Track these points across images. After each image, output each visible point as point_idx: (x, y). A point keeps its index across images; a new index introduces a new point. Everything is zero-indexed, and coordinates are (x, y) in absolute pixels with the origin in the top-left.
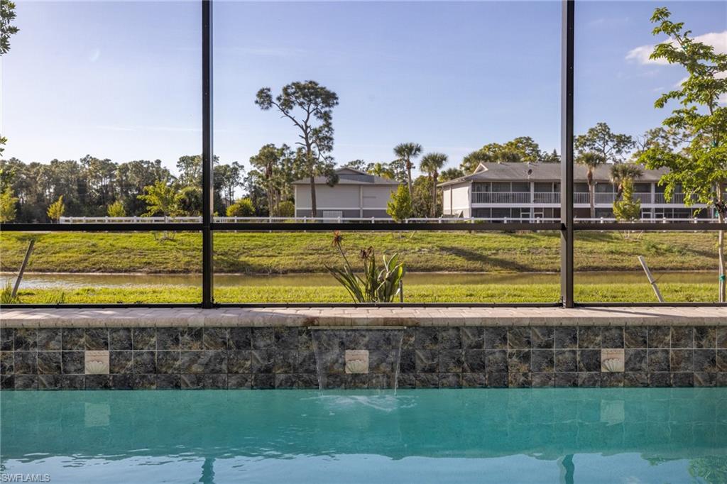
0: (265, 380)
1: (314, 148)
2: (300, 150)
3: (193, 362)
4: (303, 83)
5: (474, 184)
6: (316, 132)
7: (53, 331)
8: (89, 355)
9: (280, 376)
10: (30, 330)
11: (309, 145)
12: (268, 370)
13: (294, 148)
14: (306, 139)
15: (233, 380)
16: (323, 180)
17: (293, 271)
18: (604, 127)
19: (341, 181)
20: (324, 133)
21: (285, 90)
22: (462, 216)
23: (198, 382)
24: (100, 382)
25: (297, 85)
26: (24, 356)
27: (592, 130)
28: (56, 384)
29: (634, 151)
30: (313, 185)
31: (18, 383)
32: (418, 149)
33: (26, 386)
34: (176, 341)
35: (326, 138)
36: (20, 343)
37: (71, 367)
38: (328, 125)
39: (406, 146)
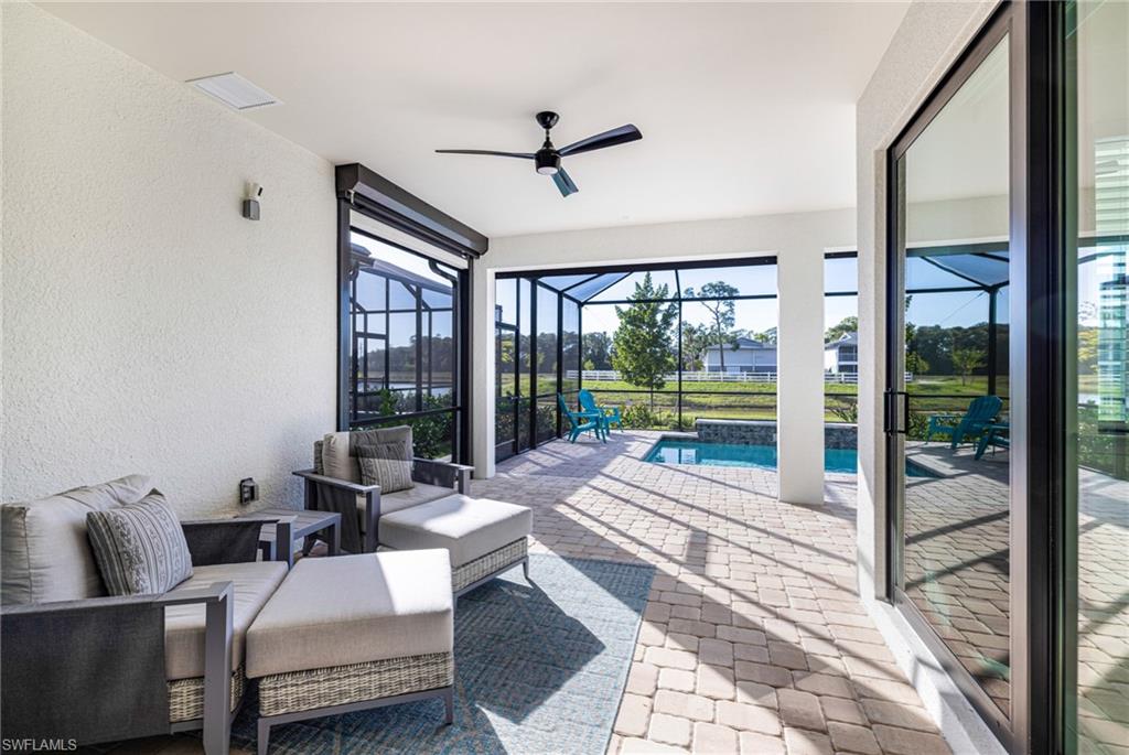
1: (722, 326)
2: (712, 327)
4: (714, 283)
5: (840, 348)
6: (723, 315)
7: (762, 427)
9: (842, 445)
10: (755, 427)
11: (719, 324)
12: (838, 443)
13: (708, 325)
14: (717, 319)
16: (730, 346)
17: (721, 406)
19: (742, 347)
20: (729, 315)
21: (703, 288)
22: (830, 371)
25: (710, 285)
28: (763, 444)
30: (722, 350)
31: (751, 443)
35: (729, 318)
36: (751, 431)
38: (732, 310)
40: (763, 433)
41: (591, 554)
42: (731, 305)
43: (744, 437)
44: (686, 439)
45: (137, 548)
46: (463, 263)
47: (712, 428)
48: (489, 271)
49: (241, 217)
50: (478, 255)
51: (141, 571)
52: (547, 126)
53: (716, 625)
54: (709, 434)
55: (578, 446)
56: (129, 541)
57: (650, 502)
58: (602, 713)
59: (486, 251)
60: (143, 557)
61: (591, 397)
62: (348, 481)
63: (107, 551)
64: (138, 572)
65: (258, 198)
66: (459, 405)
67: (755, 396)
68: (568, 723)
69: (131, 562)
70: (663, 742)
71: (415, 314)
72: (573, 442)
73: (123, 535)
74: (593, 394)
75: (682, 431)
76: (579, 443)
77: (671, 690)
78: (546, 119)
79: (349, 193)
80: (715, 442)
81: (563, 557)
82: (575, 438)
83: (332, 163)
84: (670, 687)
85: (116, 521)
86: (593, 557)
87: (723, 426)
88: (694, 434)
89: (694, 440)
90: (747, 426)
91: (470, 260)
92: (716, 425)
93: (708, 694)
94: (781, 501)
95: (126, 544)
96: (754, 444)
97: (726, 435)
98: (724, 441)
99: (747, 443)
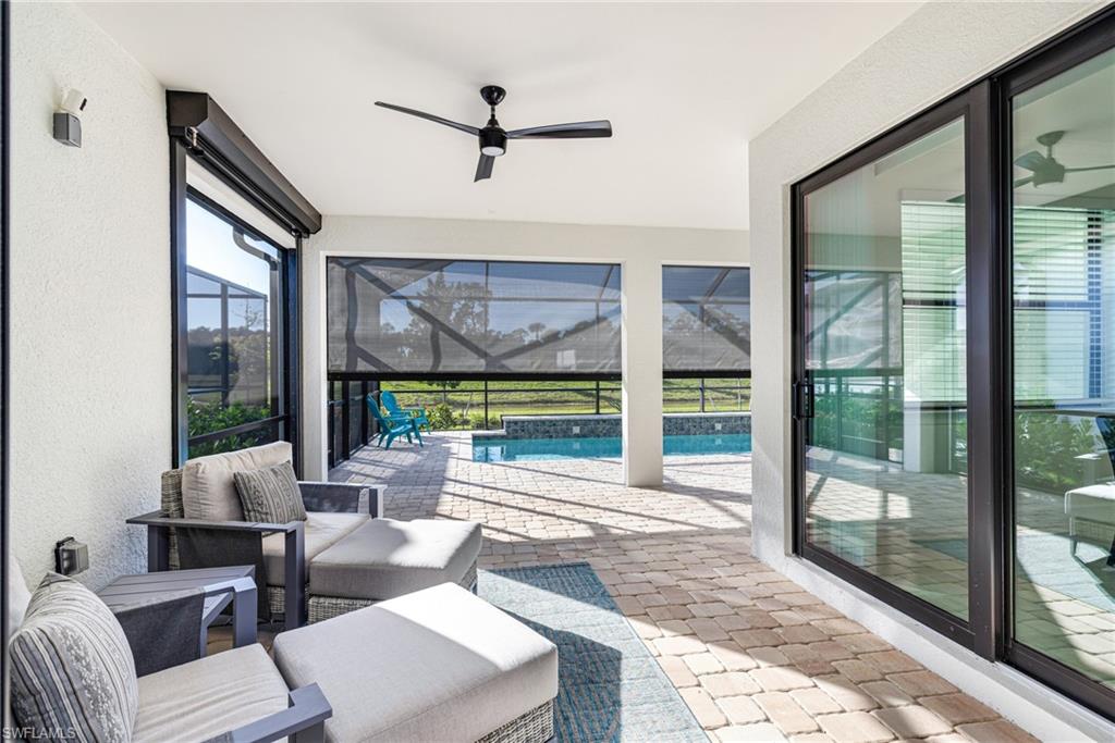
7: (563, 421)
8: (574, 428)
10: (556, 421)
24: (577, 436)
26: (555, 429)
28: (564, 437)
31: (554, 436)
32: (544, 327)
34: (594, 424)
37: (569, 432)
38: (486, 311)
40: (564, 426)
41: (516, 562)
42: (486, 306)
43: (548, 432)
44: (495, 437)
45: (100, 674)
46: (288, 241)
47: (520, 424)
48: (321, 253)
49: (50, 136)
50: (308, 232)
51: (111, 712)
52: (493, 103)
53: (685, 605)
54: (516, 431)
55: (395, 453)
56: (88, 667)
57: (518, 500)
58: (677, 714)
59: (320, 229)
60: (110, 688)
61: (394, 399)
62: (237, 520)
63: (54, 692)
64: (108, 714)
65: (78, 113)
66: (281, 412)
67: (513, 393)
68: (659, 735)
69: (96, 701)
70: (748, 723)
71: (219, 300)
72: (387, 448)
73: (78, 658)
74: (395, 395)
75: (488, 429)
76: (395, 449)
77: (708, 674)
78: (492, 94)
79: (191, 132)
80: (522, 437)
81: (491, 571)
82: (388, 444)
83: (162, 85)
84: (705, 671)
85: (66, 638)
86: (520, 565)
87: (529, 422)
88: (502, 432)
89: (502, 437)
90: (551, 421)
91: (299, 238)
92: (523, 422)
93: (738, 668)
94: (630, 486)
95: (86, 674)
96: (556, 437)
97: (532, 430)
98: (530, 437)
99: (551, 437)
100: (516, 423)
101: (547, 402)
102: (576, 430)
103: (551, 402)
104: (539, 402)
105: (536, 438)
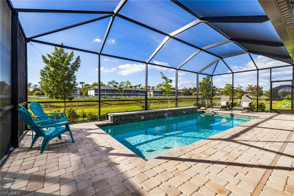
0: (159, 118)
3: (152, 116)
5: (95, 90)
7: (138, 114)
8: (142, 117)
15: (156, 118)
18: (114, 81)
22: (93, 95)
23: (153, 119)
24: (143, 120)
26: (135, 118)
27: (112, 81)
28: (138, 121)
29: (119, 85)
31: (134, 122)
33: (135, 122)
34: (150, 114)
36: (134, 116)
37: (140, 119)
39: (82, 82)
43: (131, 120)
47: (119, 117)
54: (118, 121)
80: (120, 124)
87: (123, 116)
89: (111, 124)
90: (133, 114)
97: (124, 120)
98: (124, 123)
99: (133, 122)
100: (117, 116)
101: (88, 105)
102: (143, 118)
103: (90, 105)
104: (86, 105)
105: (126, 123)
